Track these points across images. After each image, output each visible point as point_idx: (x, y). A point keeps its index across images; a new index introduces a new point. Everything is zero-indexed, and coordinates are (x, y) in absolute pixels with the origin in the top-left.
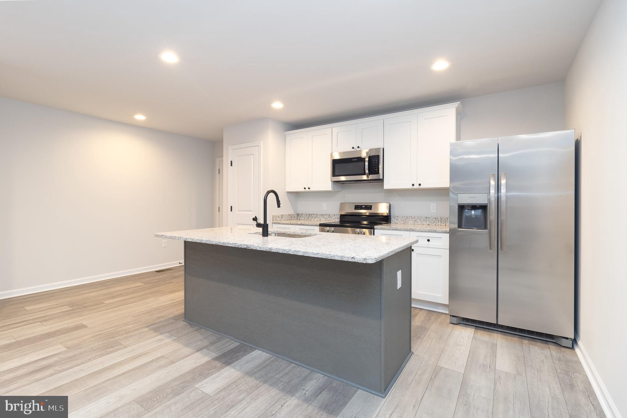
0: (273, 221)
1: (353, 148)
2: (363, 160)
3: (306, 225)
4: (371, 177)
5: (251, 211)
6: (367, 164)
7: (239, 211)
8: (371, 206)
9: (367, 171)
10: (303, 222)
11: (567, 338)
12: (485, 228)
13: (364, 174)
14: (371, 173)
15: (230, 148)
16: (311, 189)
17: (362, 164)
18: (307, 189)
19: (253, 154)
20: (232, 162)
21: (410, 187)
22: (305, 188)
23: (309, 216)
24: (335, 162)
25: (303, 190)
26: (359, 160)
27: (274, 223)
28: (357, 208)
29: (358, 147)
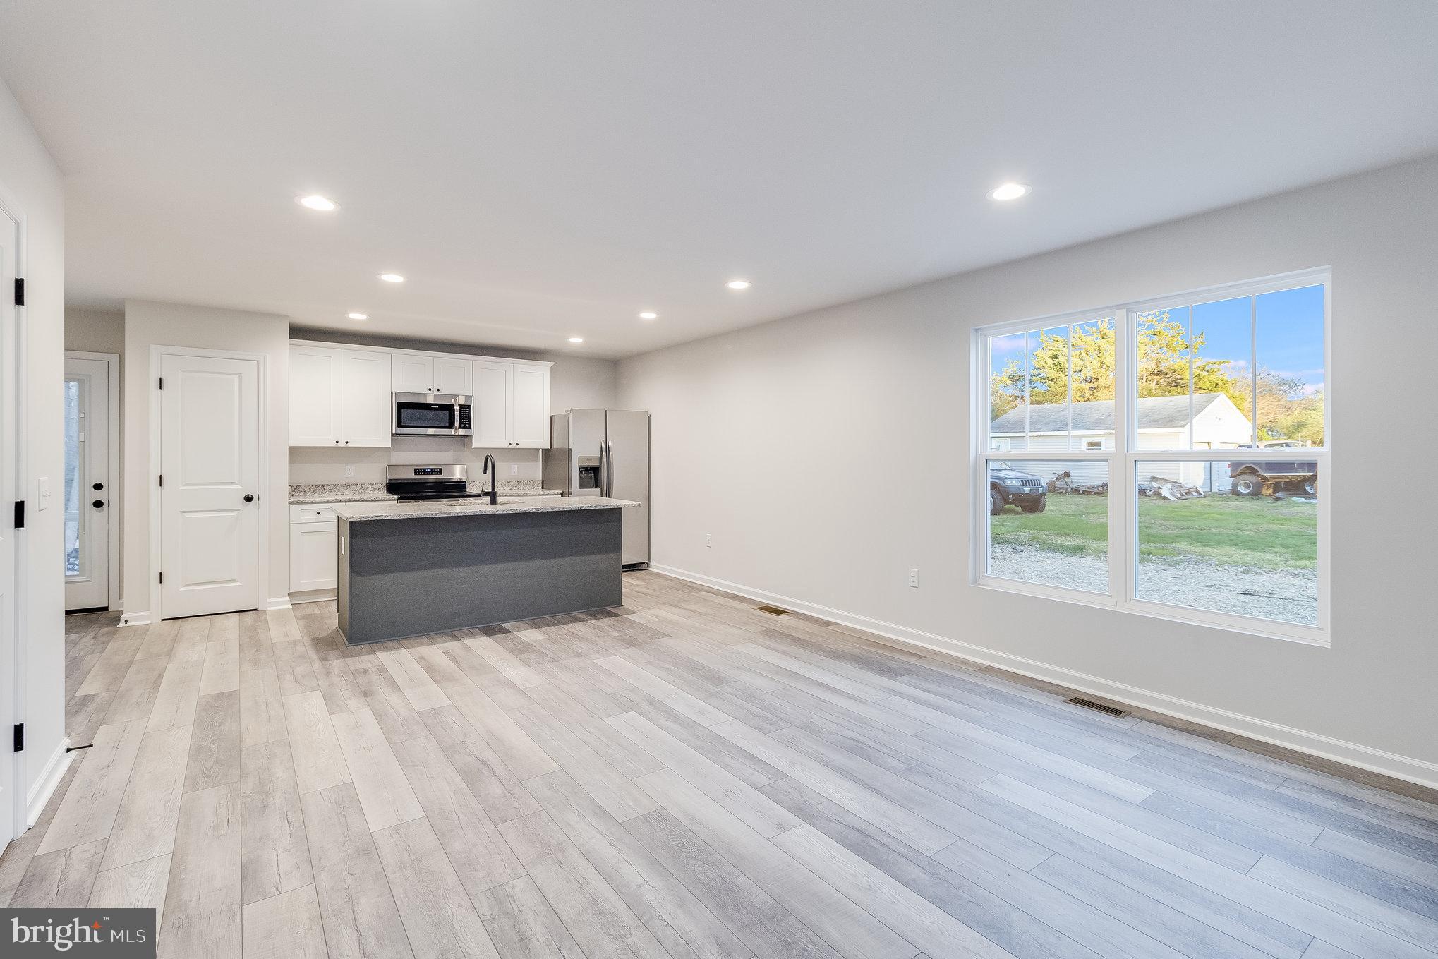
0: (289, 498)
1: (430, 390)
4: (461, 432)
5: (236, 485)
6: (457, 413)
7: (183, 485)
8: (441, 469)
9: (457, 424)
11: (646, 563)
12: (596, 486)
13: (451, 426)
14: (460, 427)
15: (155, 350)
16: (349, 445)
17: (447, 413)
18: (342, 444)
19: (240, 375)
20: (165, 384)
21: (506, 447)
22: (337, 442)
23: (318, 488)
24: (401, 406)
25: (334, 445)
26: (443, 407)
27: (293, 503)
28: (417, 471)
29: (438, 390)
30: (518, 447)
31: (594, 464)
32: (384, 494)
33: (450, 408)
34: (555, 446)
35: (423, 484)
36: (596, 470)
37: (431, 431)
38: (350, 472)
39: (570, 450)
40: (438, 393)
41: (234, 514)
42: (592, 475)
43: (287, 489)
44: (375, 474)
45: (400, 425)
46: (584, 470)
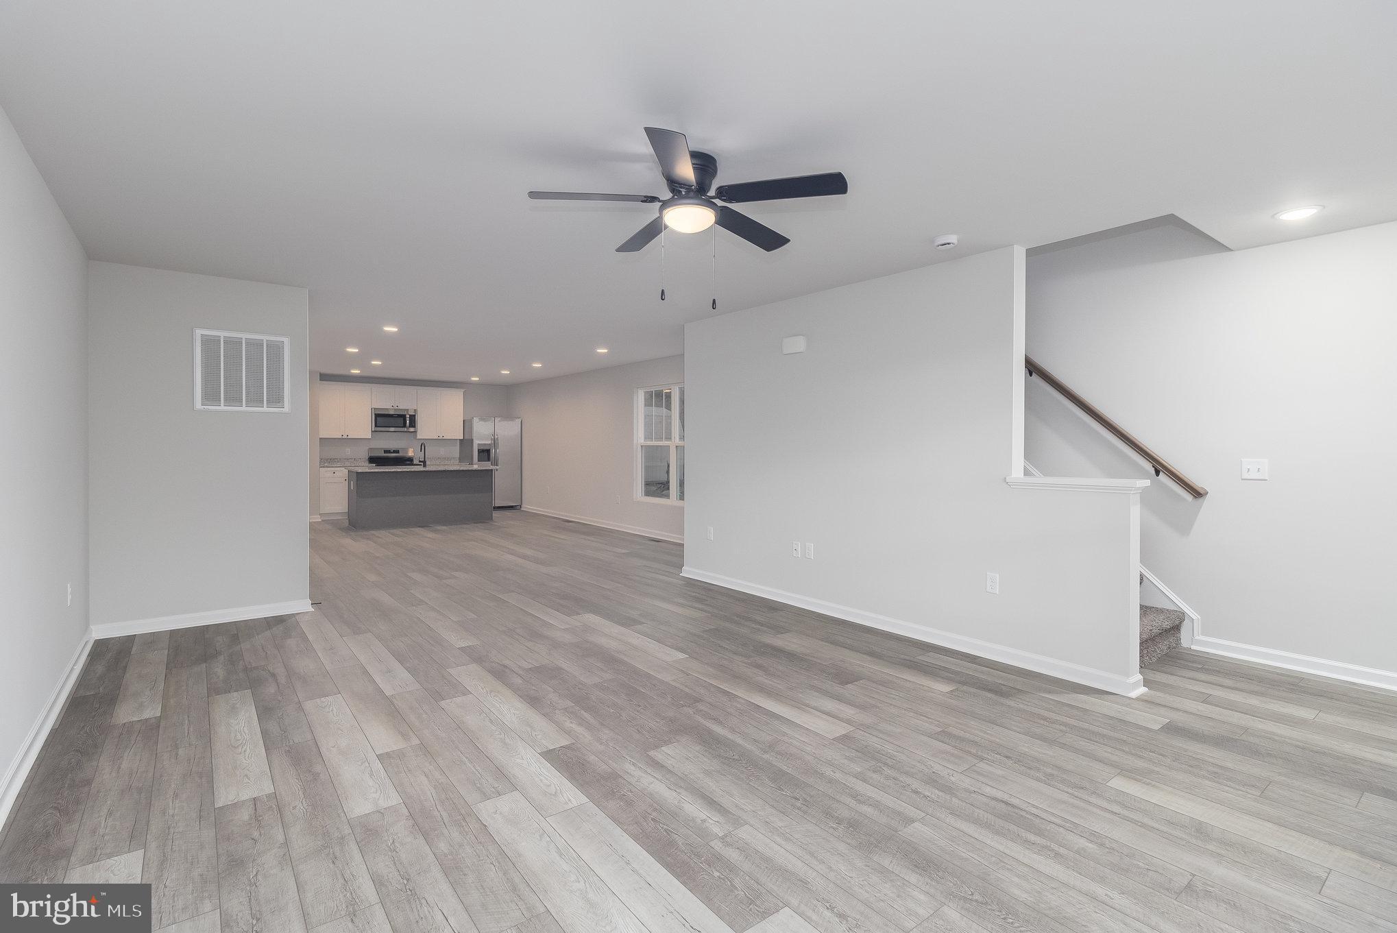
1: (392, 406)
4: (412, 429)
6: (408, 419)
8: (399, 450)
9: (408, 424)
12: (488, 459)
13: (404, 426)
14: (410, 426)
16: (349, 437)
17: (402, 419)
18: (345, 437)
21: (437, 438)
23: (333, 460)
24: (377, 416)
25: (341, 437)
26: (400, 416)
27: (321, 467)
28: (386, 452)
29: (396, 407)
30: (442, 437)
31: (488, 448)
32: (367, 464)
33: (404, 417)
34: (466, 438)
35: (387, 458)
36: (488, 451)
37: (392, 429)
38: (348, 451)
39: (473, 440)
40: (396, 409)
42: (485, 453)
43: (319, 460)
44: (363, 453)
45: (376, 426)
46: (481, 451)
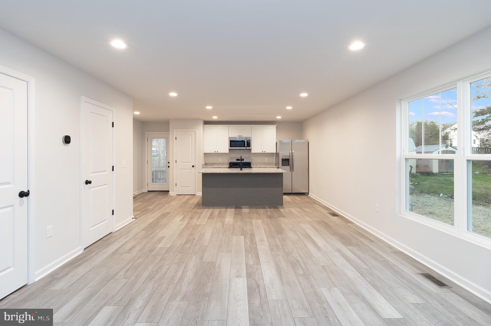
0: (202, 167)
1: (239, 136)
2: (244, 141)
3: (222, 168)
4: (247, 148)
5: (190, 162)
6: (246, 143)
7: (181, 162)
8: (244, 159)
9: (246, 145)
10: (209, 167)
11: (307, 193)
12: (288, 165)
14: (247, 146)
15: (175, 130)
16: (218, 152)
18: (216, 152)
19: (191, 135)
20: (177, 138)
21: (261, 152)
22: (215, 152)
23: (213, 164)
24: (231, 142)
26: (242, 141)
27: (203, 168)
28: (237, 160)
29: (241, 136)
30: (265, 152)
32: (228, 166)
36: (288, 160)
37: (238, 148)
38: (219, 160)
39: (280, 153)
40: (241, 137)
41: (190, 170)
44: (227, 160)
45: (231, 146)
46: (283, 160)
